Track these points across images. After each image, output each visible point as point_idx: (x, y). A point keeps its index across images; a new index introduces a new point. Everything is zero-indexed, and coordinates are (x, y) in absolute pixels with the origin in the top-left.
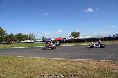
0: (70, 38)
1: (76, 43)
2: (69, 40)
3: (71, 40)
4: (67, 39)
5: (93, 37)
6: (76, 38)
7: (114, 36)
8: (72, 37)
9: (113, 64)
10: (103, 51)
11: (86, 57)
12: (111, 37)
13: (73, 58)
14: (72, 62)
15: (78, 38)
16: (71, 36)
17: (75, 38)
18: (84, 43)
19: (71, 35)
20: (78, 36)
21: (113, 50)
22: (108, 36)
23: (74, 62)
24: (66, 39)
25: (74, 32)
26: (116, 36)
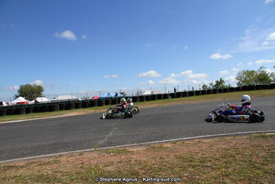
0: (15, 102)
1: (32, 114)
2: (12, 107)
3: (16, 106)
4: (5, 104)
5: (74, 98)
6: (34, 101)
7: (117, 94)
8: (22, 99)
10: (94, 130)
11: (54, 148)
12: (111, 98)
13: (17, 157)
14: (13, 167)
15: (39, 100)
16: (17, 97)
17: (31, 100)
18: (53, 113)
19: (18, 94)
20: (37, 97)
21: (113, 125)
22: (105, 96)
23: (18, 168)
25: (28, 86)
26: (119, 95)
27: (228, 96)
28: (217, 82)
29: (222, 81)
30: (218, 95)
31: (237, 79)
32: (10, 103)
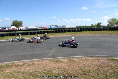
0: (11, 28)
8: (14, 27)
9: (54, 61)
10: (46, 47)
16: (12, 26)
19: (12, 24)
24: (5, 29)
27: (102, 33)
28: (98, 23)
29: (100, 23)
30: (98, 32)
31: (108, 22)
32: (9, 28)
